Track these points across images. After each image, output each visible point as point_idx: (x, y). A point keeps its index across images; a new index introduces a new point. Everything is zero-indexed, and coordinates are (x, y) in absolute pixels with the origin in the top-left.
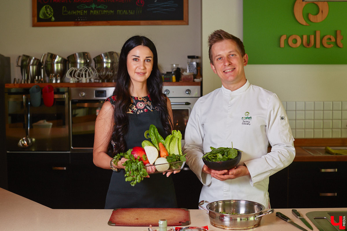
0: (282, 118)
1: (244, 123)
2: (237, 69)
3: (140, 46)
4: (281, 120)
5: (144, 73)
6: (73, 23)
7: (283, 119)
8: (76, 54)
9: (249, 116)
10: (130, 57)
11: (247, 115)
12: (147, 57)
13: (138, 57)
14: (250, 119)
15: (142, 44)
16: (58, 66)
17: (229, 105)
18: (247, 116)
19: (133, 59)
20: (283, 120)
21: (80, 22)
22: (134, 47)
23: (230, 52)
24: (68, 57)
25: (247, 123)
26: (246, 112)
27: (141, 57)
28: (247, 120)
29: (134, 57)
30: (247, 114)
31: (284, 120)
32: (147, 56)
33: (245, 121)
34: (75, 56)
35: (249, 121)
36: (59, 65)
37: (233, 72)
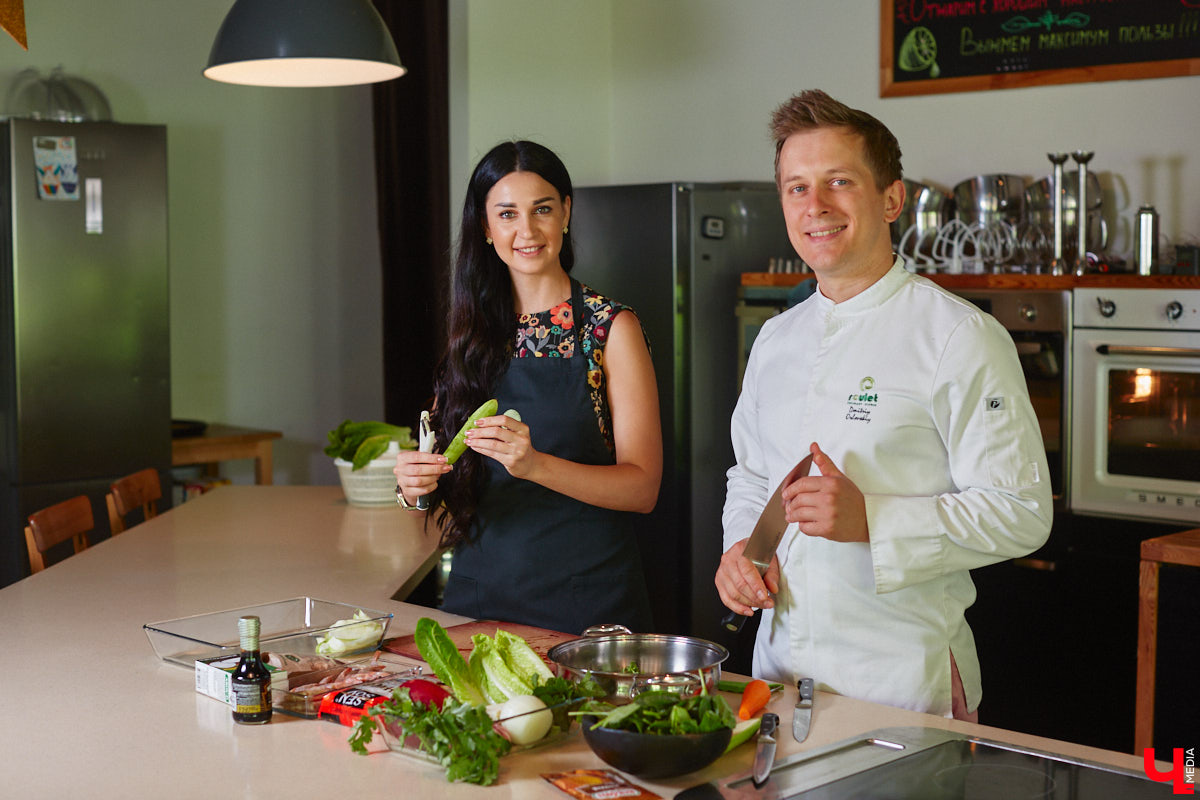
0: (994, 404)
1: (852, 414)
2: (851, 229)
3: (512, 176)
4: (988, 409)
5: (541, 248)
6: (987, 78)
7: (996, 406)
8: (975, 180)
9: (871, 393)
10: (492, 210)
11: (867, 388)
12: (536, 202)
13: (512, 206)
14: (873, 402)
15: (518, 168)
16: (927, 220)
17: (822, 352)
18: (867, 391)
19: (501, 214)
20: (996, 412)
21: (1009, 77)
22: (497, 180)
23: (833, 171)
24: (956, 189)
25: (862, 415)
26: (864, 380)
27: (518, 205)
28: (864, 405)
29: (502, 209)
30: (867, 383)
31: (1003, 408)
32: (537, 198)
33: (856, 407)
34: (973, 184)
35: (868, 408)
36: (933, 215)
37: (833, 241)
